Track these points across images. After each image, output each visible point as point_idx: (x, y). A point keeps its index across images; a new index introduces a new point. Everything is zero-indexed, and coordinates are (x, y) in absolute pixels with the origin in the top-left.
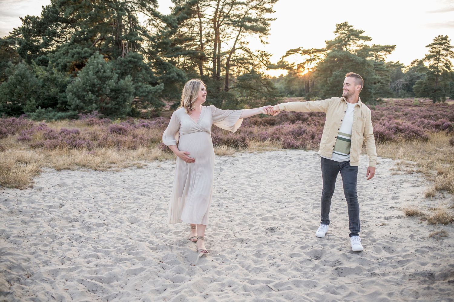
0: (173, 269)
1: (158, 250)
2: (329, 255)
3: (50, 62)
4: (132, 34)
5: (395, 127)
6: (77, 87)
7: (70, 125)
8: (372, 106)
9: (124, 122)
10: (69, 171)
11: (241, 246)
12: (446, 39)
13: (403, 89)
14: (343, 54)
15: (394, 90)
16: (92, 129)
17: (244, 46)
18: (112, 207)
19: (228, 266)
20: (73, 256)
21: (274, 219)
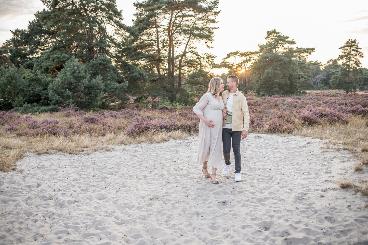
0: (136, 242)
1: (123, 225)
2: (277, 226)
3: (35, 66)
4: (102, 42)
5: (320, 112)
6: (57, 86)
7: (51, 117)
8: (298, 97)
9: (96, 113)
10: (47, 155)
11: (197, 219)
12: (355, 42)
13: (322, 83)
14: (273, 55)
15: (315, 84)
16: (69, 120)
18: (82, 186)
19: (186, 238)
20: (45, 232)
21: (225, 193)
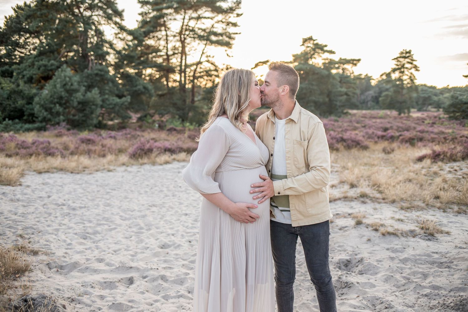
3: (15, 74)
4: (99, 47)
6: (45, 100)
7: (39, 136)
9: (92, 134)
10: (49, 174)
12: (410, 53)
13: (372, 101)
14: (309, 67)
15: (364, 103)
16: (61, 140)
17: (210, 59)
